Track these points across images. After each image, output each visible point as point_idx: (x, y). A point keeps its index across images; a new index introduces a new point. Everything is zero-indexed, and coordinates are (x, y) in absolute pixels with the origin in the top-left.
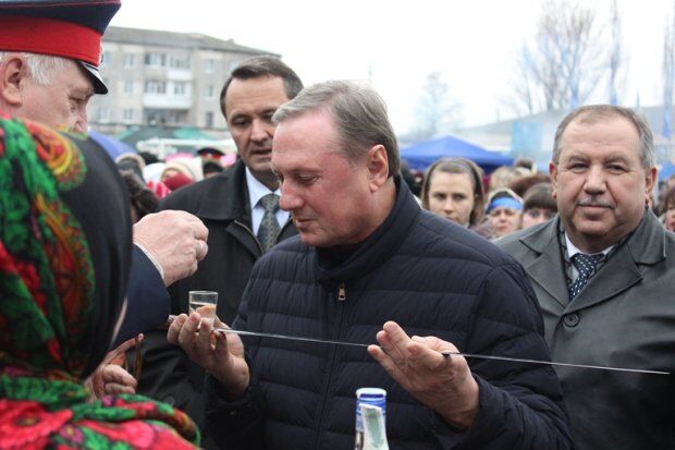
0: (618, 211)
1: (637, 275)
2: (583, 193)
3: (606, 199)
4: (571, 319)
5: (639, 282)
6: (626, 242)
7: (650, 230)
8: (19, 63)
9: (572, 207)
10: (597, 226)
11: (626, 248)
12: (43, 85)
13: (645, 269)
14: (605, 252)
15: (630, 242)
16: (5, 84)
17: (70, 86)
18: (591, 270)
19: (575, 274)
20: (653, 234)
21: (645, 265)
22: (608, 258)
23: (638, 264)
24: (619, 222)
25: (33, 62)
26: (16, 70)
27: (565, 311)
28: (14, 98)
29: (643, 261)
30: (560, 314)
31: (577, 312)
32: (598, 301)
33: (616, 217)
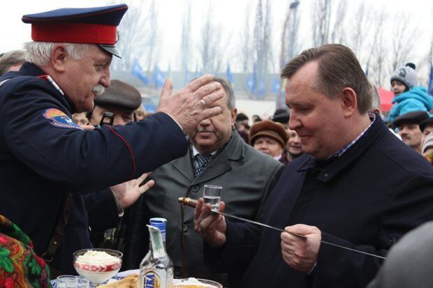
0: (218, 133)
1: (229, 166)
2: (199, 126)
3: (210, 128)
4: (195, 188)
5: (230, 169)
6: (224, 148)
7: (236, 142)
8: (62, 49)
9: (194, 133)
10: (207, 141)
11: (223, 152)
12: (76, 60)
13: (234, 163)
14: (213, 154)
15: (226, 148)
16: (55, 61)
17: (94, 59)
18: (205, 163)
19: (197, 165)
20: (238, 145)
21: (234, 161)
22: (214, 157)
23: (230, 160)
24: (219, 140)
25: (70, 48)
26: (61, 53)
27: (192, 184)
28: (60, 68)
29: (233, 158)
30: (189, 185)
31: (198, 185)
32: (209, 178)
33: (217, 137)
